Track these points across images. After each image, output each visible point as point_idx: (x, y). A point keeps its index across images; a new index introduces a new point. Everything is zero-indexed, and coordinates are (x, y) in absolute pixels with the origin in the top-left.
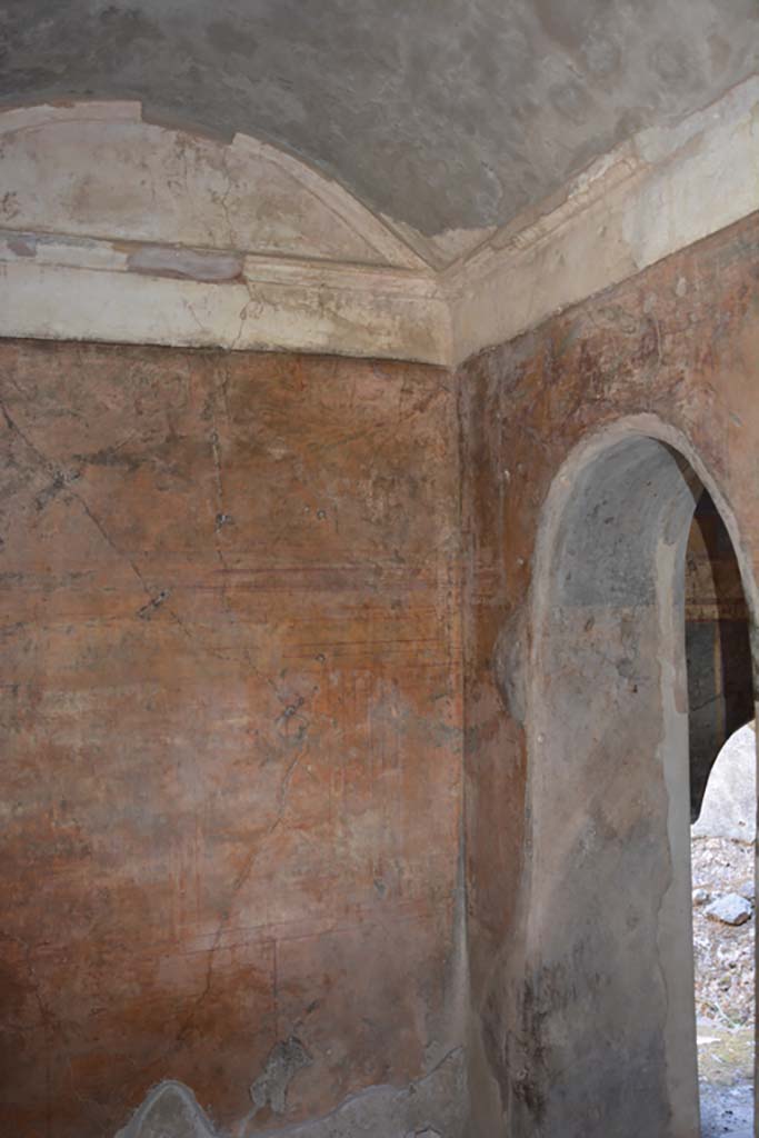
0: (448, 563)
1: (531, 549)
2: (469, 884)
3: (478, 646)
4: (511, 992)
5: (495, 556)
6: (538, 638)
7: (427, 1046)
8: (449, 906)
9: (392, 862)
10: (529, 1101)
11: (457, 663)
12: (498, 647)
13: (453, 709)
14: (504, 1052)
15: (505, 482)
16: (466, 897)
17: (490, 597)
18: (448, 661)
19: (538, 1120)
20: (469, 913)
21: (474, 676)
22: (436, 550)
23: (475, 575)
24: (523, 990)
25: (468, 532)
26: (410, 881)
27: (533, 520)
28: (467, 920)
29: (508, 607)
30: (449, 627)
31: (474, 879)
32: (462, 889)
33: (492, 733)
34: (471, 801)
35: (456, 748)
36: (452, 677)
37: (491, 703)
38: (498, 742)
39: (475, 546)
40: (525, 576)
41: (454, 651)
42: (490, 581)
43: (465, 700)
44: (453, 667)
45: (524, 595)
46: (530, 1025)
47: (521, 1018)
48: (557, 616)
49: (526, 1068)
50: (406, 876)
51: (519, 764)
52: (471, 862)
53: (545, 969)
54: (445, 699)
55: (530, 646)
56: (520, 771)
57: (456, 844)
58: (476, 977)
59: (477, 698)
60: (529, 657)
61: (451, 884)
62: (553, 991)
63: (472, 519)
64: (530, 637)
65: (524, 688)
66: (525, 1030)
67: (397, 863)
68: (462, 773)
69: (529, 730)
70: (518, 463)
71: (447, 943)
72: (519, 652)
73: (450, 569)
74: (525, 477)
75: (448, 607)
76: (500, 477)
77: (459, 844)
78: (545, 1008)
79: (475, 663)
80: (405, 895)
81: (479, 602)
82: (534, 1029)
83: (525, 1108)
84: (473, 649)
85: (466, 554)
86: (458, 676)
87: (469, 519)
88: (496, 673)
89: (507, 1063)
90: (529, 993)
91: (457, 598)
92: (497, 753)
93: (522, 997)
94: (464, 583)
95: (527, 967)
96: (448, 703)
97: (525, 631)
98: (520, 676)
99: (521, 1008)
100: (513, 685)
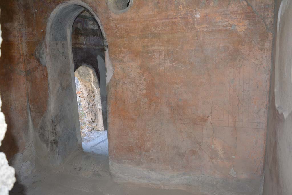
0: (18, 32)
1: (46, 28)
2: (30, 105)
3: (29, 51)
4: (48, 123)
5: (33, 30)
6: (48, 47)
7: (26, 143)
8: (26, 111)
9: (13, 102)
10: (55, 143)
11: (22, 56)
12: (36, 50)
13: (22, 66)
14: (47, 136)
15: (36, 12)
16: (30, 109)
17: (32, 39)
18: (20, 55)
19: (57, 146)
20: (31, 112)
21: (27, 58)
22: (14, 28)
23: (26, 34)
24: (51, 121)
25: (23, 24)
26: (17, 107)
27: (46, 21)
28: (31, 114)
29: (39, 41)
30: (19, 47)
31: (32, 104)
32: (29, 107)
33: (35, 70)
34: (29, 87)
35: (24, 75)
36: (21, 59)
37: (34, 63)
38: (37, 71)
39: (25, 28)
40: (44, 34)
41: (21, 53)
42: (32, 35)
43: (25, 64)
44: (21, 56)
45: (44, 38)
46: (53, 128)
47: (51, 127)
48: (51, 42)
49: (54, 137)
50: (17, 105)
51: (45, 75)
52: (31, 100)
53: (55, 116)
54: (20, 64)
55: (46, 49)
56: (46, 76)
57: (26, 97)
58: (35, 125)
59: (29, 63)
60: (46, 51)
61: (26, 106)
62: (57, 120)
63: (24, 21)
64: (46, 47)
65: (46, 58)
66: (53, 129)
67: (14, 103)
68: (26, 81)
69: (48, 67)
70: (39, 8)
71: (27, 120)
72: (43, 50)
73: (18, 33)
74: (42, 11)
75: (19, 42)
76: (33, 11)
77: (27, 97)
78: (56, 124)
79: (28, 55)
80: (17, 110)
81: (28, 41)
82: (54, 128)
83: (54, 145)
84: (27, 52)
85: (22, 30)
86: (22, 59)
87: (22, 21)
88: (36, 56)
89: (49, 138)
90: (53, 122)
91: (20, 40)
92: (38, 74)
93: (51, 123)
94: (22, 37)
95: (52, 116)
96: (21, 65)
97: (45, 46)
98: (44, 56)
99: (51, 125)
100: (42, 58)
